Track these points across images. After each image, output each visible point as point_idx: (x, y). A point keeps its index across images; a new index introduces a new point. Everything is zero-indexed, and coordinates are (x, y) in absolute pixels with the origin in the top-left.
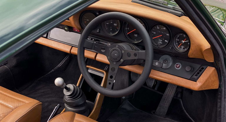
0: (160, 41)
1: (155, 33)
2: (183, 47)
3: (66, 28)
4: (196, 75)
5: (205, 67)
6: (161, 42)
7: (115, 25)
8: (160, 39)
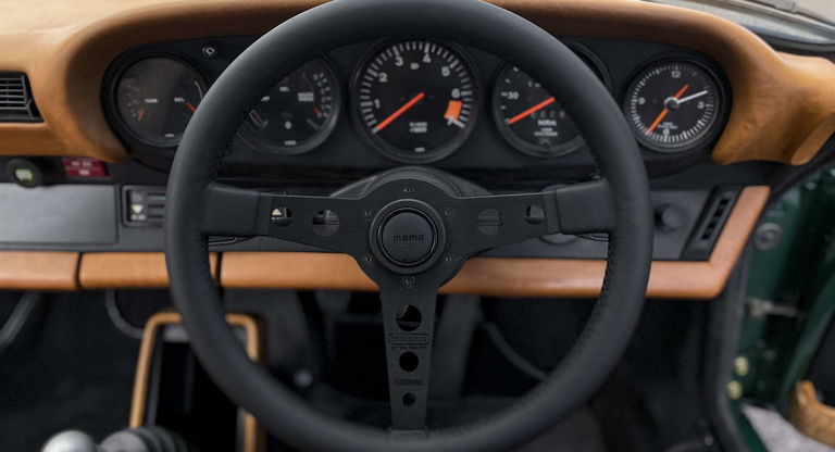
0: (548, 127)
1: (514, 95)
2: (668, 126)
3: (24, 174)
4: (706, 237)
5: (728, 195)
6: (550, 133)
7: (305, 97)
8: (546, 119)
